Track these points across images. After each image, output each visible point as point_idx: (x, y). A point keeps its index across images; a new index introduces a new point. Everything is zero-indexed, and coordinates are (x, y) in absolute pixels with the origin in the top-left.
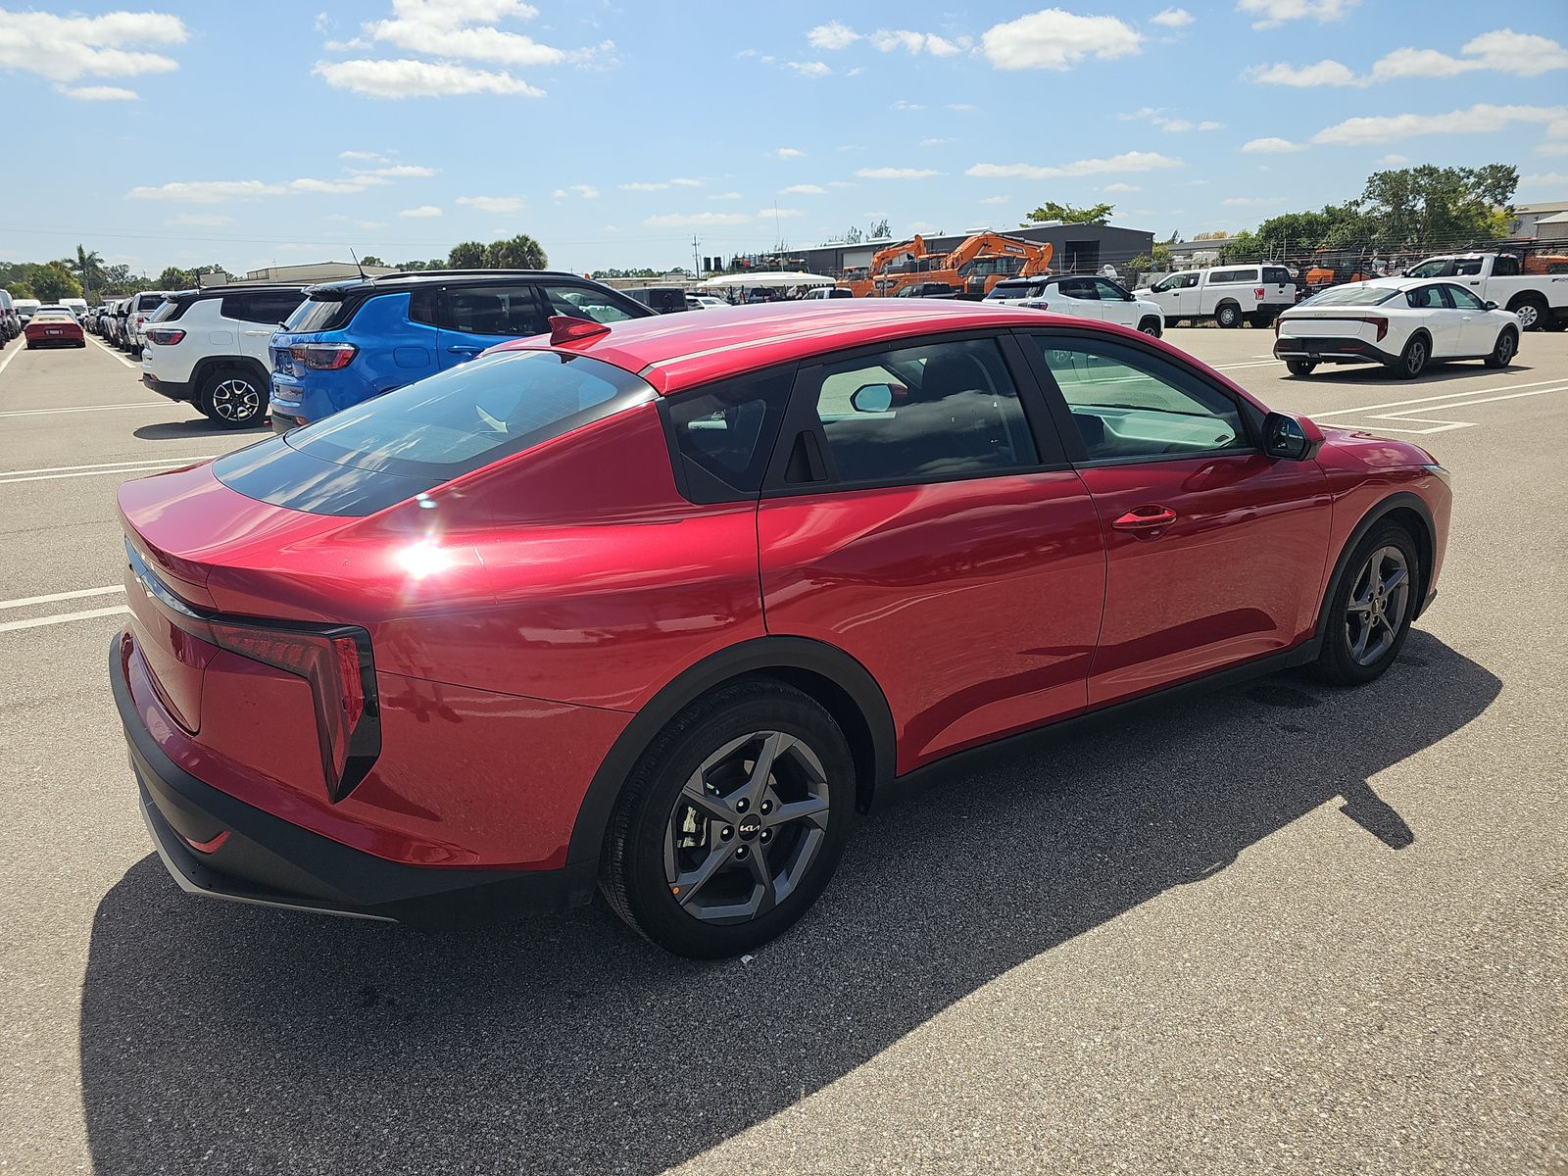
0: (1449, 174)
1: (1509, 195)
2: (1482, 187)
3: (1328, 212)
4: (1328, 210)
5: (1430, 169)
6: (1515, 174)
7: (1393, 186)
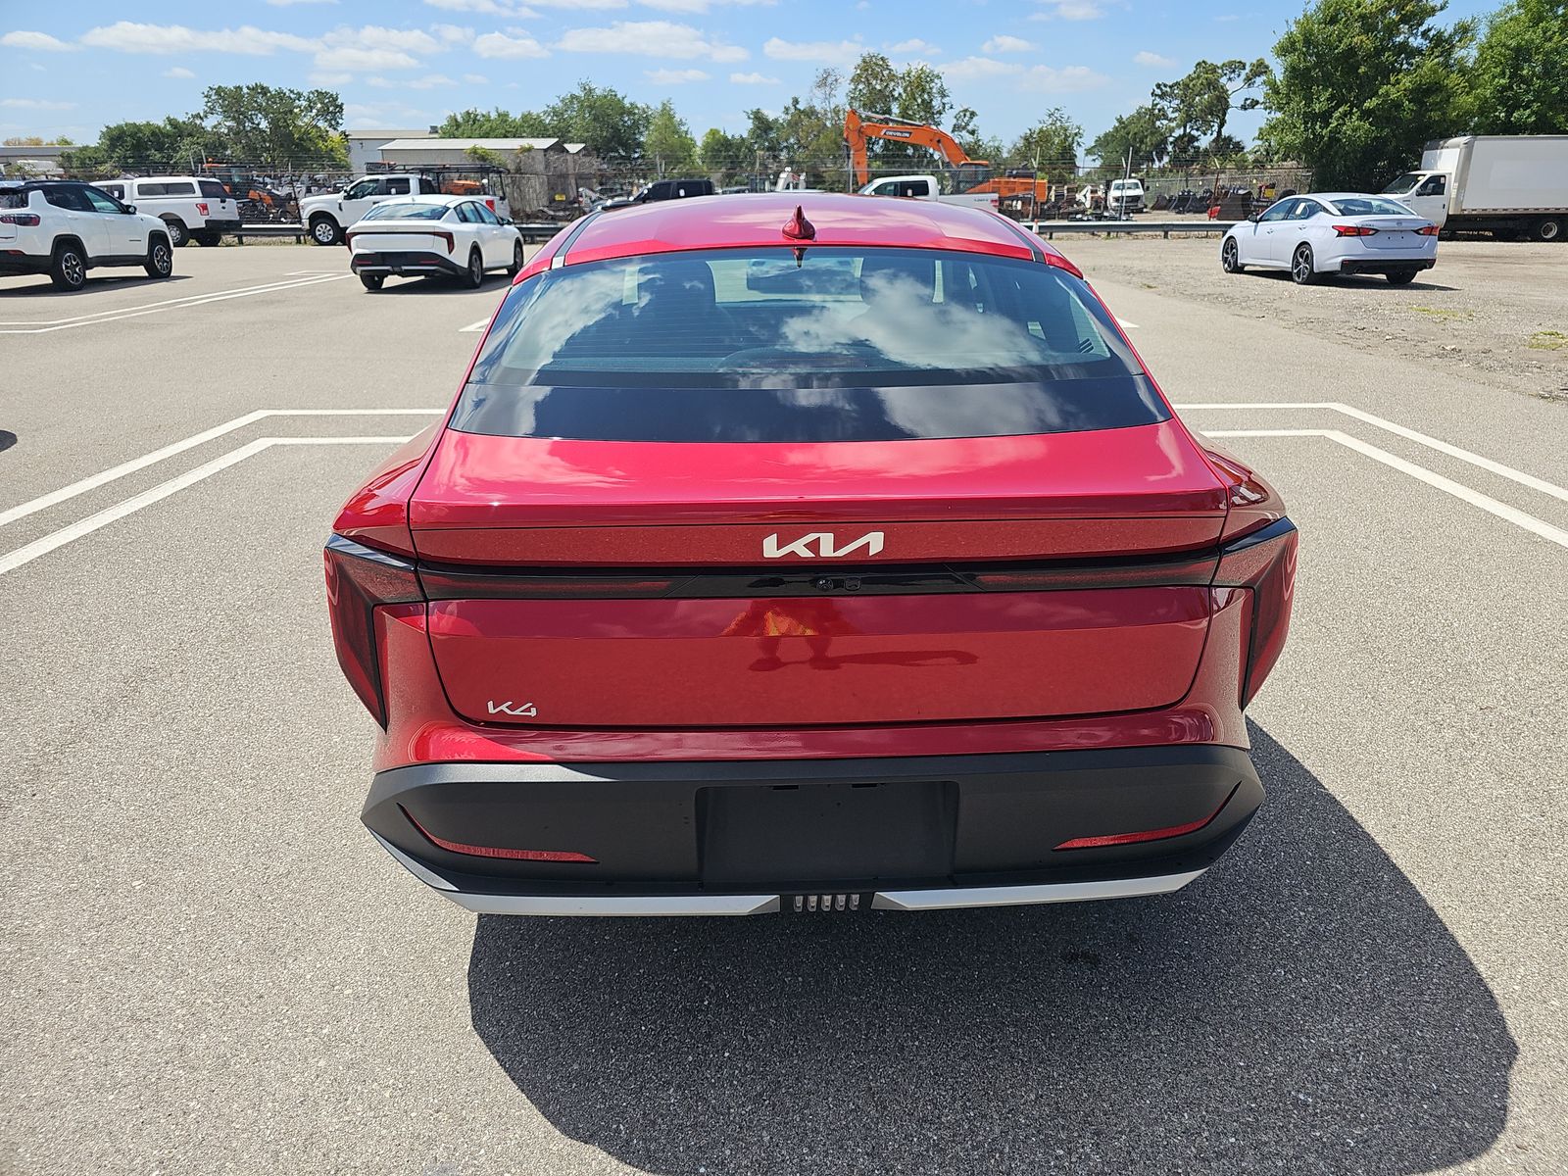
0: (281, 95)
1: (340, 121)
2: (314, 111)
3: (170, 124)
4: (171, 122)
5: (263, 88)
6: (339, 102)
7: (231, 101)
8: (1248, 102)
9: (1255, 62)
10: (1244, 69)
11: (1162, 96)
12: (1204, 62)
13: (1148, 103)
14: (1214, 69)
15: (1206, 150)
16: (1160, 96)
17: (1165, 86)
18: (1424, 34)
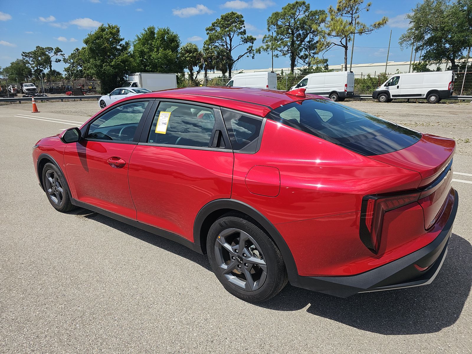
8: (57, 60)
9: (56, 48)
10: (53, 50)
11: (26, 56)
12: (39, 46)
13: (21, 58)
14: (43, 49)
15: (48, 74)
16: (25, 56)
17: (26, 53)
18: (120, 45)
